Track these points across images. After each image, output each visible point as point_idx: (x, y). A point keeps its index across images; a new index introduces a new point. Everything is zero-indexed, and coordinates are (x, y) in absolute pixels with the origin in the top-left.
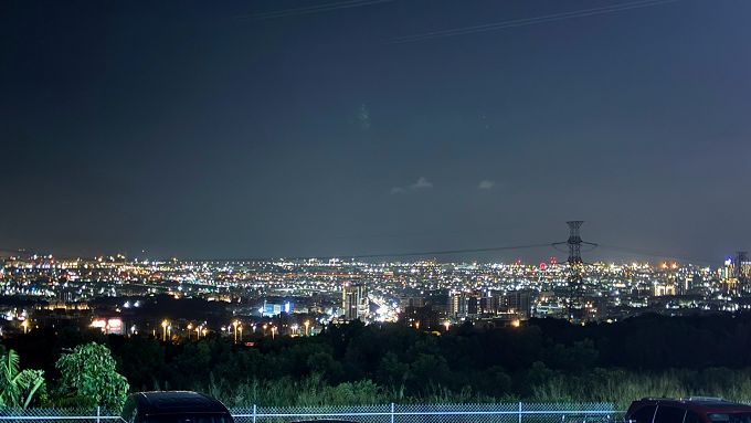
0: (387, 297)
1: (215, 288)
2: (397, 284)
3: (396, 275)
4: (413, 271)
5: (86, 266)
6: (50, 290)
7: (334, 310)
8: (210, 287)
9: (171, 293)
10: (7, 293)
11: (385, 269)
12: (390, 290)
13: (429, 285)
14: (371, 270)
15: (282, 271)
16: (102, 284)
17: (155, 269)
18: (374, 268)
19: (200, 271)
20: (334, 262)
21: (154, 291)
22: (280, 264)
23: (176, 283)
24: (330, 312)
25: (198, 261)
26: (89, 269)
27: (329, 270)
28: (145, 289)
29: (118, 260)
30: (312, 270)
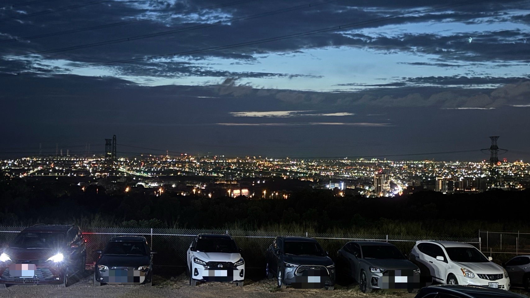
0: (402, 180)
1: (307, 174)
2: (409, 173)
3: (410, 167)
4: (420, 166)
5: (241, 161)
6: (222, 173)
7: (370, 187)
8: (304, 173)
9: (283, 176)
10: (200, 175)
11: (402, 164)
12: (405, 176)
13: (429, 174)
14: (395, 165)
15: (344, 165)
16: (248, 171)
17: (276, 163)
18: (397, 164)
19: (300, 165)
20: (373, 160)
21: (274, 175)
22: (343, 161)
23: (286, 171)
24: (367, 188)
25: (299, 159)
26: (242, 163)
27: (370, 165)
28: (269, 173)
29: (257, 158)
30: (361, 164)
